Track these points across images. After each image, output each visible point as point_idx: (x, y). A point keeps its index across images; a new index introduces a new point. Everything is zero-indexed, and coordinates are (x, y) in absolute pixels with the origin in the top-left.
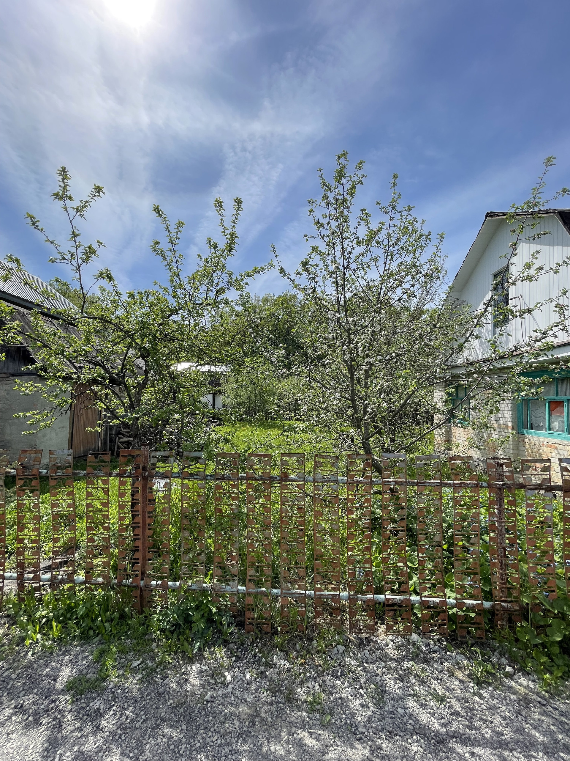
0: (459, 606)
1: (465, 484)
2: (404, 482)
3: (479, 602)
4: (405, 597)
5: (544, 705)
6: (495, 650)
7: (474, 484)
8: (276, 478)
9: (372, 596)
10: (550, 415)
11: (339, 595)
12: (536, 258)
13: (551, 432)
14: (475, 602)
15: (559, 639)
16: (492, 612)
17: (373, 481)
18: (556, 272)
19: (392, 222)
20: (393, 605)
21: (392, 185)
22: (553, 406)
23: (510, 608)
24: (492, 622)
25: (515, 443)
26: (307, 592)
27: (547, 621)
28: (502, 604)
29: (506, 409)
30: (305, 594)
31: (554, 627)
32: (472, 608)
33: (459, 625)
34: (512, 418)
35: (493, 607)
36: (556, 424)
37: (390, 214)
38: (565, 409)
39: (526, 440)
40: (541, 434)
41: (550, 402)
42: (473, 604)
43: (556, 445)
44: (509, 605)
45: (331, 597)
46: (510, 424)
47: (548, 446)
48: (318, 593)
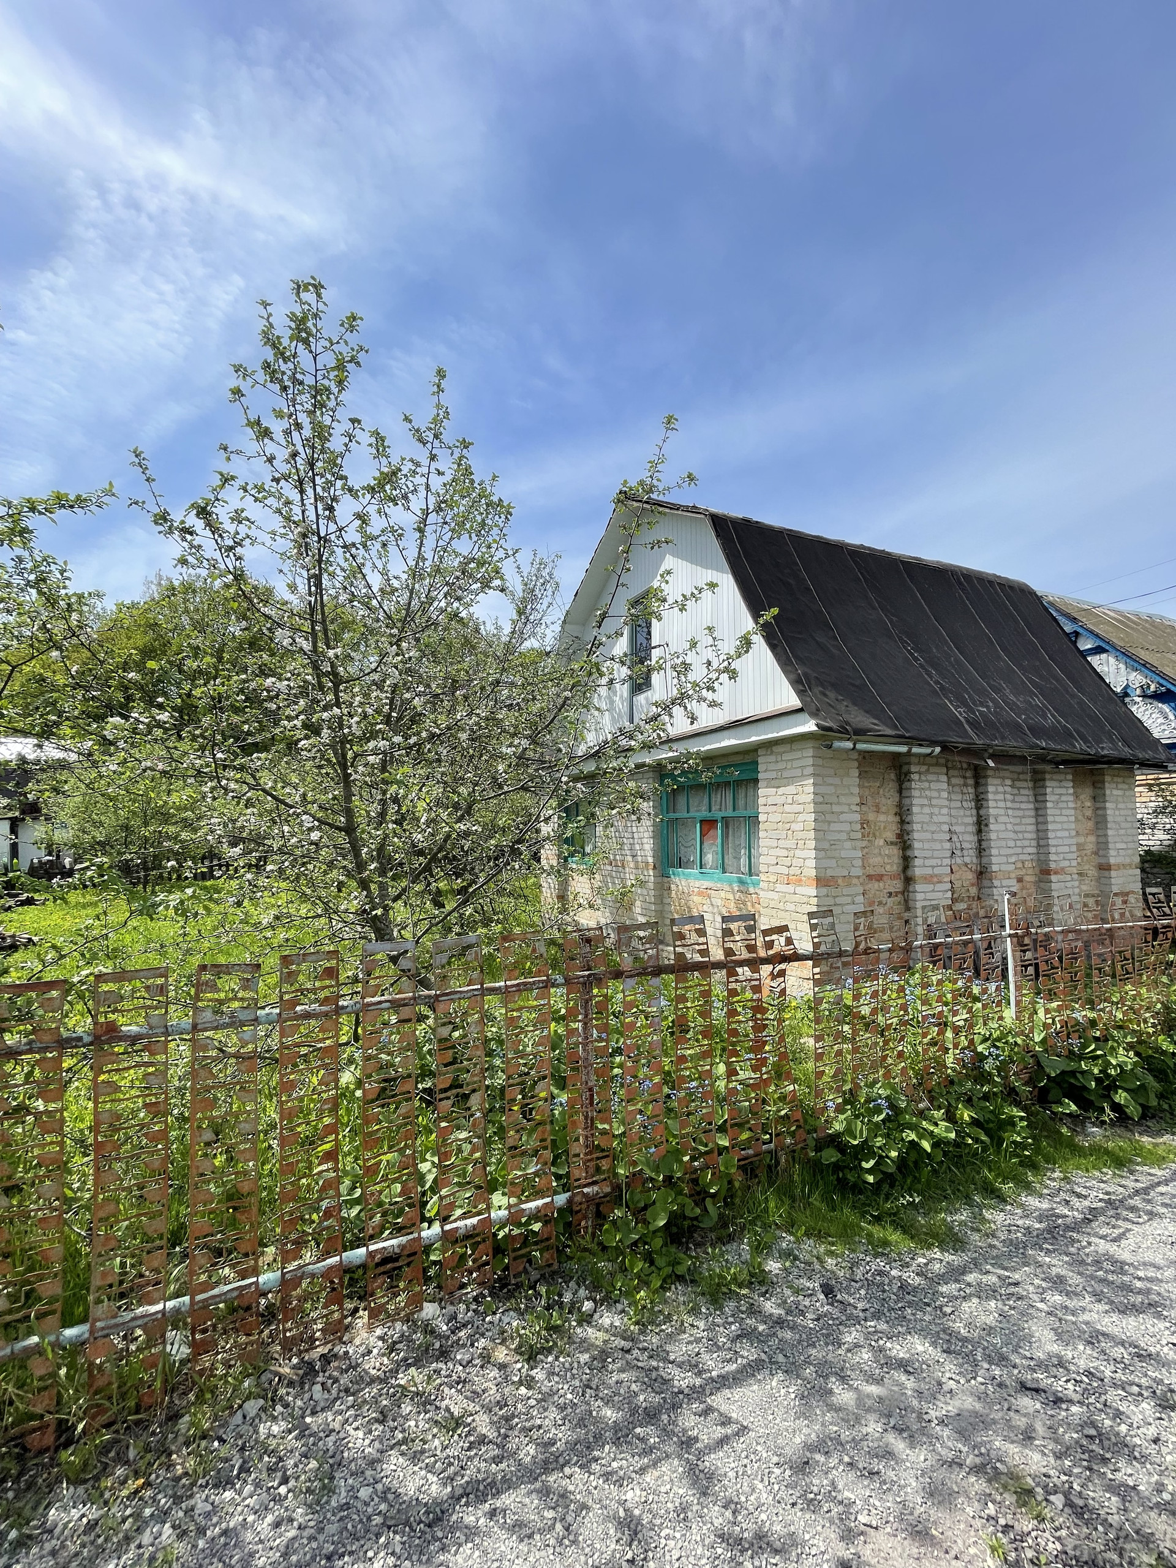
0: (513, 1219)
1: (525, 984)
2: (410, 999)
3: (548, 1200)
4: (411, 1237)
5: (628, 1351)
6: (571, 1278)
7: (543, 981)
8: (80, 1039)
9: (338, 1258)
10: (701, 843)
11: (256, 1283)
12: (667, 582)
13: (703, 870)
14: (540, 1203)
15: (662, 1223)
16: (568, 1209)
17: (343, 1007)
18: (683, 609)
19: (434, 465)
20: (385, 1261)
21: (435, 389)
22: (705, 827)
23: (598, 1193)
24: (570, 1229)
25: (658, 893)
26: (170, 1304)
27: (650, 1197)
28: (586, 1190)
29: (646, 835)
30: (163, 1311)
31: (658, 1204)
32: (535, 1216)
33: (513, 1255)
34: (653, 850)
35: (570, 1201)
36: (709, 858)
37: (429, 445)
38: (719, 832)
39: (673, 887)
40: (690, 874)
41: (701, 821)
42: (537, 1208)
43: (709, 891)
44: (596, 1188)
45: (235, 1294)
46: (651, 860)
47: (700, 894)
48: (199, 1298)
